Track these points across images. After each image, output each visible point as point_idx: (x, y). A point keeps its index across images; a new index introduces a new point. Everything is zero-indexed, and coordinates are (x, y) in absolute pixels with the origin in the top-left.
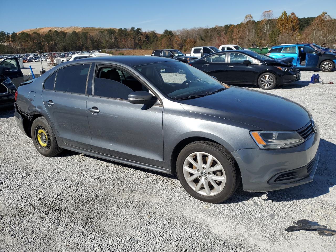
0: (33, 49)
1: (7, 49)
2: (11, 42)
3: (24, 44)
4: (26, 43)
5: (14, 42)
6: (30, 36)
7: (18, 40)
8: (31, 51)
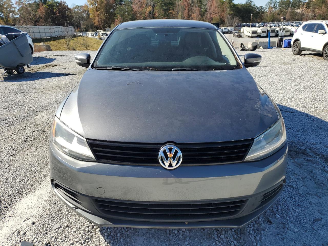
0: (324, 16)
1: (298, 16)
2: (304, 9)
3: (317, 11)
4: (319, 10)
5: (307, 9)
6: (326, 2)
7: (312, 6)
8: (321, 18)
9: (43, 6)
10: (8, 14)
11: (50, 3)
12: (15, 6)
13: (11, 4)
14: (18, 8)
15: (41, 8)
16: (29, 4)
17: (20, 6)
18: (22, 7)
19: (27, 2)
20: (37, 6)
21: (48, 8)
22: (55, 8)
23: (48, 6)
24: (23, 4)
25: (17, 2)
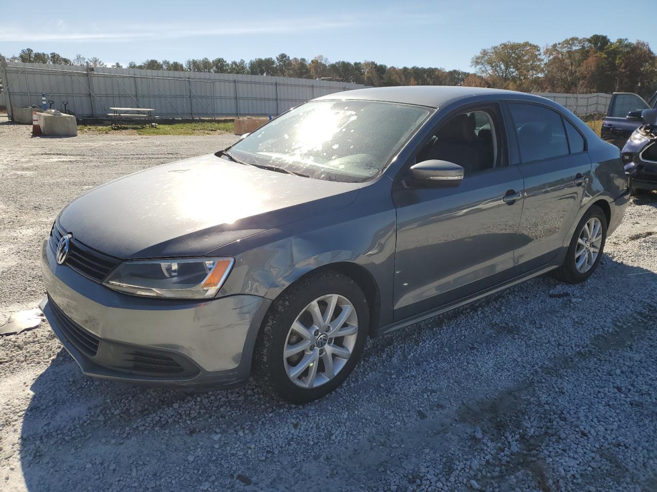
9: (595, 55)
10: (527, 71)
11: (612, 48)
12: (542, 57)
13: (537, 53)
14: (546, 61)
15: (590, 59)
16: (569, 52)
17: (551, 57)
18: (554, 58)
19: (566, 49)
20: (583, 56)
21: (605, 58)
22: (620, 58)
23: (605, 53)
24: (558, 52)
25: (547, 50)
